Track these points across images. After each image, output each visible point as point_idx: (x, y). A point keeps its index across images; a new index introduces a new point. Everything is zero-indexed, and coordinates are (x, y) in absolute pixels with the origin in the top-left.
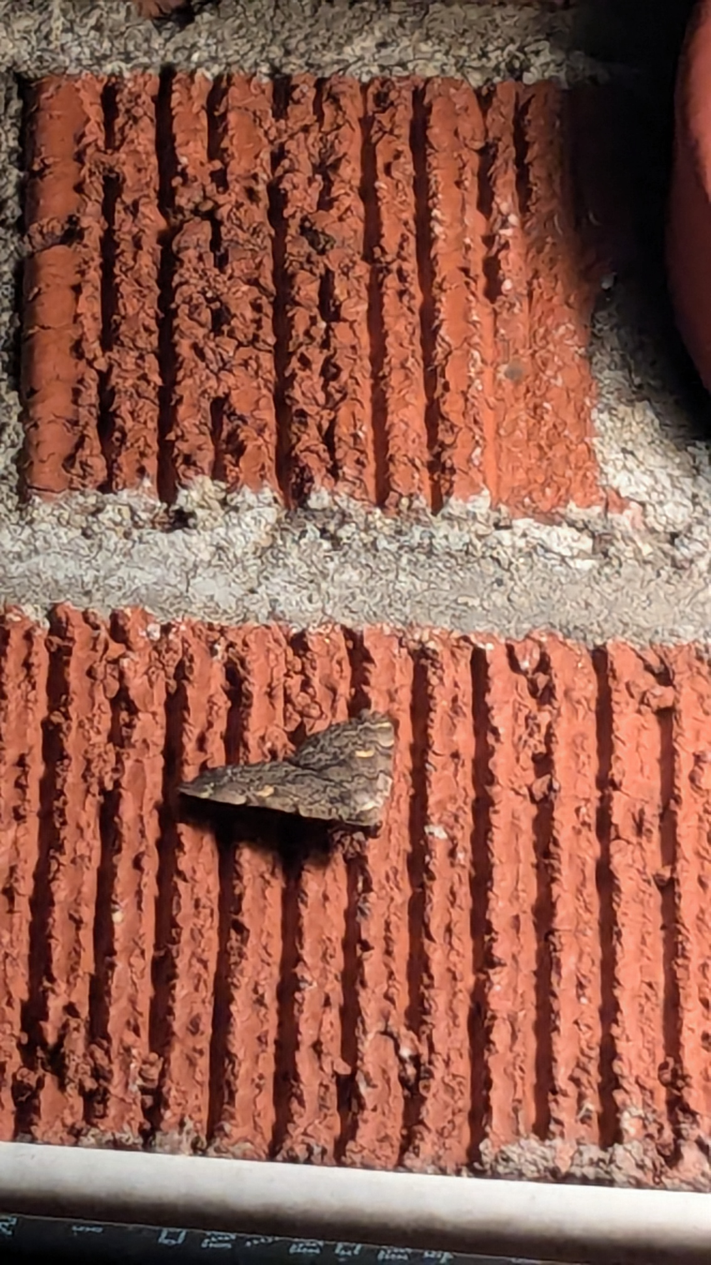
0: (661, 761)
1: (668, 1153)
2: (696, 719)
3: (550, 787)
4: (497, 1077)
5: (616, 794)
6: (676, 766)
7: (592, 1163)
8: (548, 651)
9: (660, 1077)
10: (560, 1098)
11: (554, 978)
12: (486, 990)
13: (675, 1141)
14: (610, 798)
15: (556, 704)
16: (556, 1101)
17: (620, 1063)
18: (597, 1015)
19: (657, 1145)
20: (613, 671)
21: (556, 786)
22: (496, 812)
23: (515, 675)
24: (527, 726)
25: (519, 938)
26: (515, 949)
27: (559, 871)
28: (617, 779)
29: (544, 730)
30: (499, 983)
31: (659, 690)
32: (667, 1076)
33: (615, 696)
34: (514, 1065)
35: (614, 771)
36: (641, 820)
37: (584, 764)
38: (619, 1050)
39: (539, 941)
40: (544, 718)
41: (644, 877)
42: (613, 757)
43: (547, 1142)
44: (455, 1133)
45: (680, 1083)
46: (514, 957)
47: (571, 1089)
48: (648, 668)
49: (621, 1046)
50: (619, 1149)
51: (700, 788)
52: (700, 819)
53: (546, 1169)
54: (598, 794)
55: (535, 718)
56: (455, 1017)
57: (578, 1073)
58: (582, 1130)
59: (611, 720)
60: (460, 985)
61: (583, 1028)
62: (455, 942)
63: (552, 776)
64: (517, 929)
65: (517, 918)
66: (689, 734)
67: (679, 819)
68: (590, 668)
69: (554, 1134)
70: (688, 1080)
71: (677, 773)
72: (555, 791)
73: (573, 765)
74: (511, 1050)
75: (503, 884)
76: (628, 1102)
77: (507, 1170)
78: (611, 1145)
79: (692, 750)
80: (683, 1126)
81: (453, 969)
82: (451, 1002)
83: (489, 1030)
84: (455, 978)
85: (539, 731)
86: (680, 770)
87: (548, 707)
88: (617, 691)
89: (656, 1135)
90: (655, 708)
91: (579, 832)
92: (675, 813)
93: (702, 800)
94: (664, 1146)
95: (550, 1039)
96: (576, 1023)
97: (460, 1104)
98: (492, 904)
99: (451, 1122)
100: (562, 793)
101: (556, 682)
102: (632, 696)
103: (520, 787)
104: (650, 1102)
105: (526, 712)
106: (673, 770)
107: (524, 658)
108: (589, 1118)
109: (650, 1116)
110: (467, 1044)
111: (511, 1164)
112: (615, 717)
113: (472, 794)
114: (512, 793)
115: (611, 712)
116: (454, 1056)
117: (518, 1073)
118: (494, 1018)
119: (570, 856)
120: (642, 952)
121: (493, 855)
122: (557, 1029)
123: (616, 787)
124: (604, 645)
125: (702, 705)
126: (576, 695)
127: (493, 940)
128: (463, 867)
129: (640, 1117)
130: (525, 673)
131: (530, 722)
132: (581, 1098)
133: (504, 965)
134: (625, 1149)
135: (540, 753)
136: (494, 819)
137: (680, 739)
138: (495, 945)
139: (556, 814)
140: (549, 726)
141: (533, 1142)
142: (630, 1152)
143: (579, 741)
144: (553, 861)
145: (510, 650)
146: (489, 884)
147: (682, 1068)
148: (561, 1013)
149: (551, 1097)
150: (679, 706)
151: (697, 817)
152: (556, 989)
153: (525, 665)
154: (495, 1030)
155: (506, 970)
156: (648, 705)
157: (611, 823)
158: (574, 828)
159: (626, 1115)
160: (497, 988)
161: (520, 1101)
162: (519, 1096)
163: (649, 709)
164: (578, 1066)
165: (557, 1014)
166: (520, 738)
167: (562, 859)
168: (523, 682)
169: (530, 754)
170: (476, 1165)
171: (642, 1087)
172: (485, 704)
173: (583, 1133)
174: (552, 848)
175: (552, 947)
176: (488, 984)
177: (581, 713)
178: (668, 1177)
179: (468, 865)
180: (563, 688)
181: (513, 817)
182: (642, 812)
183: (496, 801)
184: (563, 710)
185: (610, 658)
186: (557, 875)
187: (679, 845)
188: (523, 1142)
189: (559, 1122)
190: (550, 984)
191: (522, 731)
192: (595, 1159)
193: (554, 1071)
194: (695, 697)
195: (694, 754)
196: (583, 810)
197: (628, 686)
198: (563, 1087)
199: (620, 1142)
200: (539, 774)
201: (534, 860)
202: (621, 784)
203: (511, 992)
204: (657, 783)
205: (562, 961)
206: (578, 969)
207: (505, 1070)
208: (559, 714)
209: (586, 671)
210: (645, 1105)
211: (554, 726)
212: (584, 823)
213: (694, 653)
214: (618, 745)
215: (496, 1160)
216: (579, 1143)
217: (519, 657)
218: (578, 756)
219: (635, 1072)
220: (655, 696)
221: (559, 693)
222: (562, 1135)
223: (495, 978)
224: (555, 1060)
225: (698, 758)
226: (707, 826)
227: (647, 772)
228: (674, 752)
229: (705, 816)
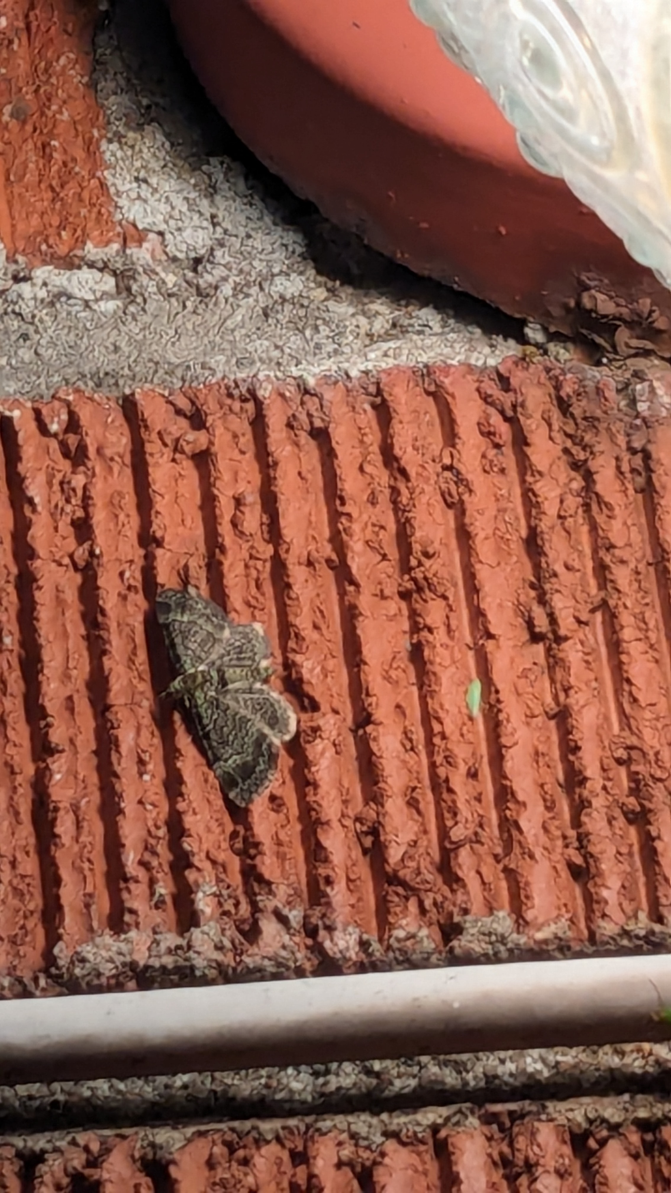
0: (201, 508)
1: (246, 927)
2: (231, 460)
3: (92, 553)
4: (65, 873)
5: (159, 552)
6: (218, 512)
7: (169, 951)
8: (77, 409)
9: (232, 847)
10: (132, 886)
11: (114, 757)
12: (46, 781)
13: (253, 915)
14: (154, 558)
15: (90, 464)
16: (128, 889)
17: (188, 839)
18: (162, 790)
19: (235, 921)
20: (144, 420)
21: (97, 552)
22: (40, 588)
23: (46, 440)
24: (63, 490)
25: (74, 720)
26: (72, 733)
27: (109, 642)
28: (159, 534)
29: (80, 493)
30: (59, 772)
31: (192, 434)
32: (239, 845)
33: (148, 448)
34: (81, 858)
35: (154, 527)
36: (187, 576)
37: (123, 525)
38: (187, 826)
39: (96, 717)
40: (79, 481)
42: (153, 513)
43: (123, 936)
44: (28, 939)
45: (252, 852)
46: (72, 741)
47: (141, 874)
48: (179, 412)
49: (189, 821)
50: (196, 934)
51: (242, 533)
52: (246, 566)
53: (124, 964)
54: (142, 552)
55: (69, 482)
56: (17, 814)
57: (147, 857)
58: (157, 916)
59: (147, 474)
60: (19, 779)
61: (149, 807)
62: (11, 733)
63: (93, 541)
64: (71, 710)
65: (70, 698)
66: (227, 476)
67: (226, 567)
68: (120, 420)
69: (128, 925)
70: (260, 847)
71: (219, 520)
72: (98, 557)
73: (112, 526)
74: (77, 841)
75: (53, 664)
76: (201, 880)
77: (85, 972)
78: (188, 930)
79: (231, 493)
80: (259, 898)
81: (11, 762)
82: (11, 798)
83: (53, 823)
84: (13, 773)
85: (76, 495)
86: (222, 516)
87: (82, 468)
88: (149, 442)
89: (233, 911)
90: (190, 454)
91: (124, 598)
92: (221, 563)
93: (246, 546)
94: (244, 921)
95: (116, 823)
96: (140, 802)
97: (31, 906)
98: (44, 688)
99: (23, 927)
100: (105, 559)
101: (88, 440)
102: (165, 445)
103: (62, 557)
104: (223, 876)
105: (59, 476)
106: (215, 517)
107: (52, 422)
108: (163, 902)
109: (225, 892)
110: (32, 841)
111: (88, 965)
112: (150, 470)
113: (14, 570)
114: (53, 565)
115: (145, 464)
116: (20, 856)
117: (86, 865)
118: (56, 810)
119: (119, 625)
121: (39, 636)
122: (121, 812)
123: (159, 543)
124: (133, 394)
125: (237, 444)
126: (108, 452)
127: (48, 725)
128: (12, 651)
129: (214, 895)
130: (55, 435)
131: (66, 486)
132: (152, 882)
133: (62, 751)
134: (203, 933)
135: (79, 519)
136: (37, 595)
137: (218, 484)
138: (51, 731)
139: (100, 582)
140: (85, 488)
141: (108, 939)
142: (208, 934)
143: (116, 502)
144: (102, 632)
145: (38, 414)
146: (39, 666)
147: (253, 836)
148: (124, 795)
149: (122, 885)
150: (213, 449)
151: (242, 563)
152: (118, 769)
153: (54, 427)
154: (58, 822)
155: (64, 755)
156: (183, 452)
157: (156, 584)
158: (119, 594)
159: (200, 895)
160: (58, 777)
161: (90, 895)
162: (89, 889)
163: (184, 456)
164: (146, 848)
165: (121, 796)
166: (56, 506)
167: (111, 630)
168: (54, 444)
169: (69, 520)
170: (53, 970)
171: (214, 862)
172: (19, 474)
173: (159, 920)
174: (100, 618)
175: (109, 725)
176: (48, 773)
177: (116, 469)
178: (249, 956)
179: (16, 648)
180: (96, 446)
181: (58, 590)
182: (186, 567)
183: (38, 577)
184: (97, 470)
185: (139, 406)
186: (107, 647)
187: (228, 597)
188: (98, 940)
189: (132, 912)
190: (111, 764)
191: (58, 498)
192: (173, 947)
193: (123, 858)
194: (228, 437)
196: (127, 574)
197: (160, 435)
198: (134, 873)
199: (197, 925)
200: (80, 541)
201: (83, 631)
202: (163, 538)
203: (72, 778)
204: (200, 531)
205: (120, 738)
206: (137, 745)
207: (73, 863)
208: (94, 475)
209: (117, 424)
210: (219, 880)
211: (89, 486)
212: (129, 588)
213: (223, 391)
214: (157, 498)
215: (72, 962)
216: (155, 933)
217: (47, 420)
218: (117, 516)
219: (205, 847)
220: (188, 443)
221: (92, 451)
222: (137, 925)
223: (54, 767)
224: (123, 846)
225: (238, 502)
226: (254, 573)
227: (188, 522)
228: (214, 498)
229: (252, 563)
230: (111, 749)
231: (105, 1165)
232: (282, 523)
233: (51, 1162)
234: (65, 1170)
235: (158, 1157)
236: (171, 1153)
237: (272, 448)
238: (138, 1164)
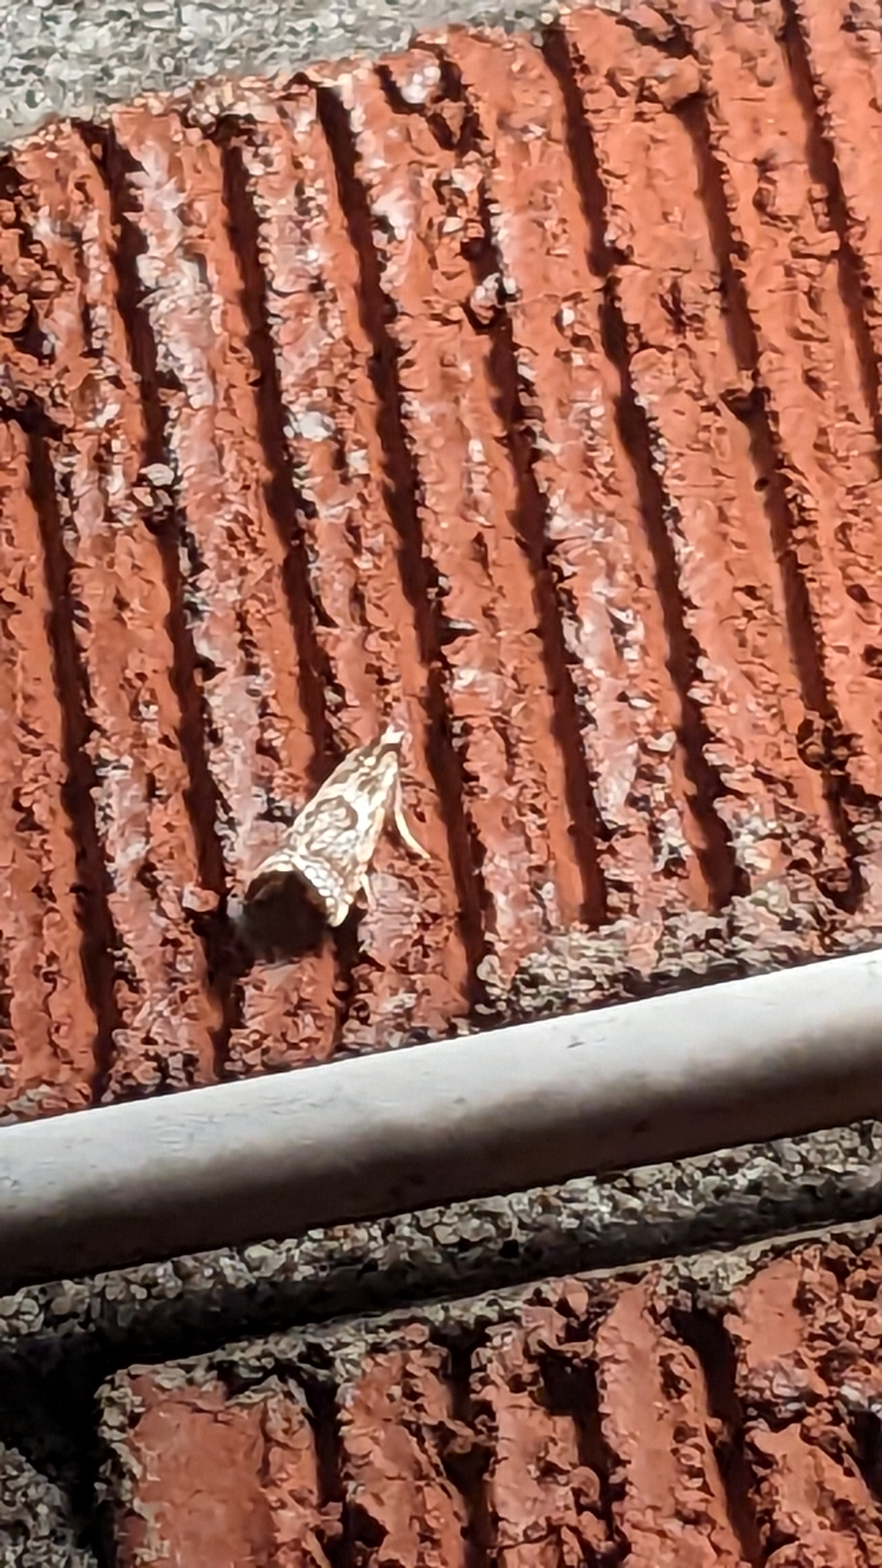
0: (700, 191)
1: (841, 887)
3: (502, 295)
4: (490, 836)
5: (623, 271)
6: (727, 190)
7: (698, 944)
8: (455, 58)
9: (801, 752)
10: (618, 843)
11: (568, 629)
12: (446, 688)
13: (849, 861)
14: (617, 282)
15: (485, 146)
16: (612, 851)
17: (716, 747)
18: (665, 676)
19: (816, 877)
20: (580, 59)
21: (511, 288)
22: (409, 364)
23: (403, 118)
24: (441, 199)
25: (490, 576)
26: (486, 598)
27: (543, 436)
28: (622, 245)
29: (474, 200)
30: (466, 667)
31: (667, 66)
32: (816, 748)
33: (590, 102)
34: (519, 808)
35: (615, 231)
36: (677, 301)
37: (556, 238)
38: (712, 724)
39: (533, 572)
40: (468, 177)
41: (703, 403)
42: (607, 209)
43: (605, 930)
44: (429, 960)
45: (841, 752)
46: (487, 613)
47: (636, 820)
48: (645, 38)
49: (714, 717)
50: (742, 905)
51: (776, 217)
52: (788, 272)
53: (613, 979)
54: (598, 283)
55: (450, 182)
57: (642, 787)
58: (672, 888)
59: (592, 145)
60: (395, 690)
61: (639, 703)
62: (373, 615)
63: (501, 272)
64: (483, 559)
65: (479, 539)
66: (739, 129)
67: (749, 280)
68: (539, 67)
69: (618, 911)
70: (855, 742)
71: (731, 203)
72: (512, 298)
73: (534, 242)
74: (509, 780)
75: (442, 488)
76: (745, 815)
77: (539, 1002)
78: (727, 902)
79: (749, 156)
80: (857, 829)
81: (376, 664)
83: (462, 756)
84: (382, 681)
85: (466, 203)
86: (735, 197)
87: (472, 155)
88: (592, 92)
89: (812, 860)
90: (669, 101)
91: (567, 358)
92: (742, 275)
93: (785, 239)
94: (832, 875)
95: (581, 739)
96: (623, 697)
97: (434, 905)
98: (429, 528)
99: (419, 942)
100: (525, 298)
101: (481, 108)
102: (622, 93)
103: (447, 308)
104: (787, 802)
105: (433, 175)
106: (724, 199)
107: (411, 82)
108: (679, 862)
109: (792, 828)
111: (544, 988)
112: (596, 137)
113: (366, 348)
114: (433, 324)
115: (588, 129)
117: (530, 819)
118: (466, 731)
119: (560, 404)
120: (724, 536)
121: (413, 442)
122: (588, 719)
123: (623, 257)
124: (557, 21)
125: (752, 69)
126: (519, 120)
127: (442, 593)
128: (366, 478)
129: (773, 836)
130: (420, 108)
131: (445, 190)
132: (654, 830)
133: (469, 632)
134: (758, 902)
135: (473, 240)
136: (406, 376)
137: (724, 143)
138: (447, 601)
139: (518, 338)
140: (482, 189)
141: (578, 937)
142: (764, 903)
144: (530, 423)
145: (383, 72)
146: (417, 494)
147: (839, 726)
148: (590, 688)
149: (602, 846)
150: (712, 87)
151: (781, 270)
152: (572, 644)
153: (415, 94)
154: (472, 753)
155: (474, 639)
156: (654, 99)
157: (625, 325)
158: (557, 354)
159: (746, 838)
160: (464, 677)
161: (541, 868)
162: (539, 859)
163: (657, 107)
164: (640, 775)
165: (585, 692)
166: (430, 224)
167: (546, 415)
168: (418, 123)
169: (455, 246)
170: (481, 1009)
171: (768, 780)
172: (358, 182)
173: (673, 894)
174: (525, 400)
175: (556, 575)
176: (447, 676)
177: (535, 146)
178: (849, 931)
179: (377, 475)
180: (494, 115)
181: (443, 365)
182: (675, 288)
183: (406, 346)
184: (501, 153)
185: (570, 39)
186: (541, 444)
187: (759, 328)
188: (559, 942)
189: (623, 887)
190: (563, 641)
191: (432, 209)
192: (702, 935)
193: (597, 796)
194: (736, 60)
195: (755, 161)
196: (571, 317)
197: (611, 78)
198: (620, 821)
199: (744, 890)
200: (479, 276)
201: (498, 431)
202: (630, 251)
204: (701, 232)
205: (577, 594)
207: (505, 820)
208: (495, 162)
209: (534, 74)
210: (781, 809)
211: (490, 185)
212: (577, 340)
214: (614, 183)
215: (515, 990)
216: (666, 916)
217: (401, 82)
218: (541, 225)
219: (749, 756)
220: (662, 80)
221: (488, 122)
222: (633, 908)
223: (457, 660)
224: (595, 776)
225: (764, 166)
226: (803, 282)
227: (676, 216)
228: (720, 167)
229: (797, 263)
230: (561, 615)
231: (602, 1332)
232: (848, 189)
233: (497, 1341)
234: (526, 1352)
235: (700, 1306)
236: (725, 1293)
237: (818, 69)
238: (666, 1322)
